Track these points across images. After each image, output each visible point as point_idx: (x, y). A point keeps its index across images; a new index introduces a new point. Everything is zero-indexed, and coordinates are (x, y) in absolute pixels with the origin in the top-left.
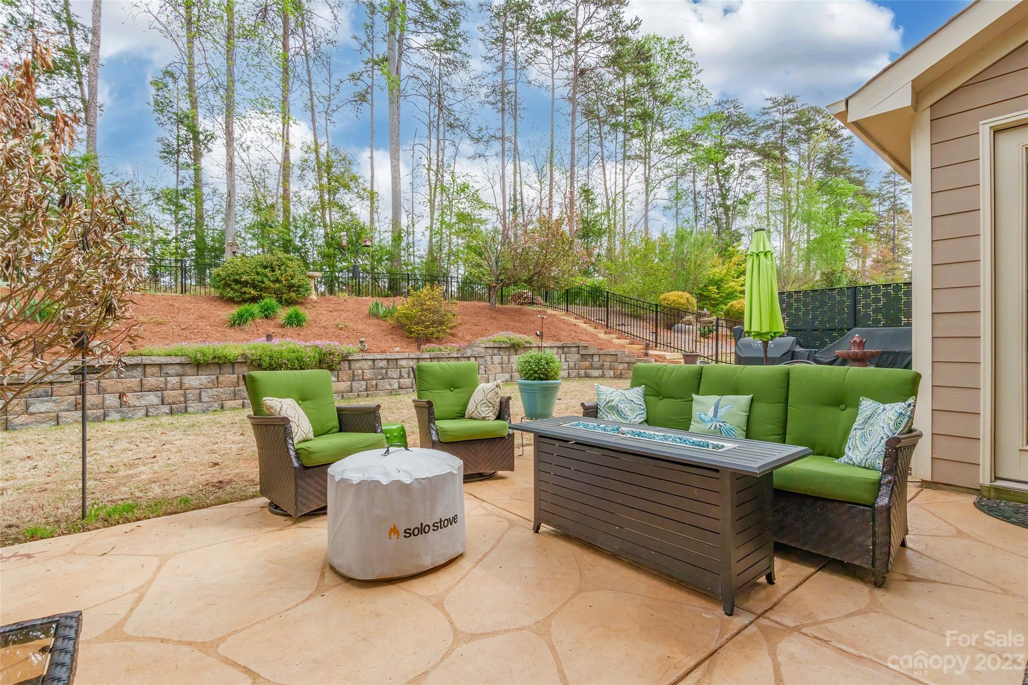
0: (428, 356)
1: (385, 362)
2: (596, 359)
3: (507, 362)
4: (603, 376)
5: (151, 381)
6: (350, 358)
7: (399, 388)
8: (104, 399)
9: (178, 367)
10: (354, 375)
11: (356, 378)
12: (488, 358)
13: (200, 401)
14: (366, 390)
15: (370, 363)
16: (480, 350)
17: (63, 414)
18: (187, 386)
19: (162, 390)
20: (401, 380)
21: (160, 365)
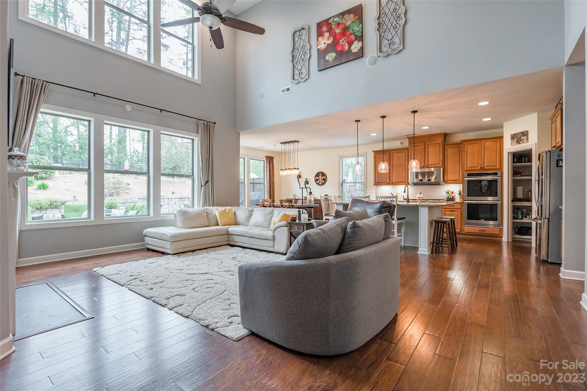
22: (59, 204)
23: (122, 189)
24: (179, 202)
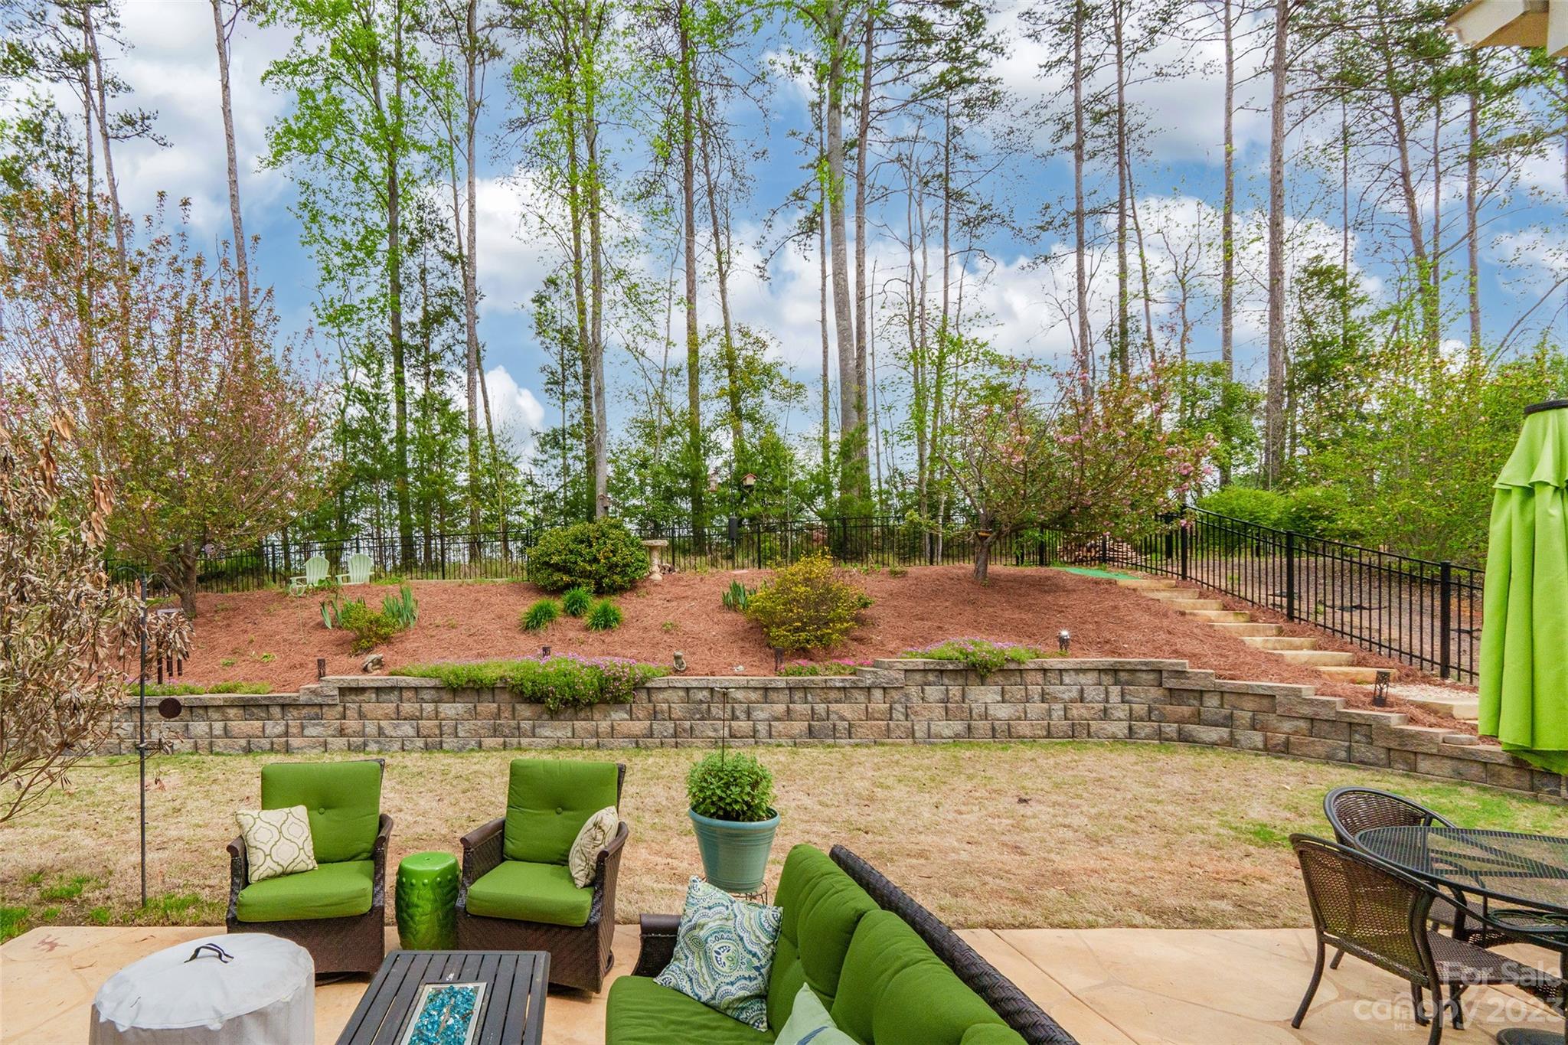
0: (783, 685)
1: (706, 693)
2: (1212, 701)
3: (958, 698)
4: (1231, 743)
5: (407, 708)
6: (648, 685)
7: (731, 736)
8: (364, 725)
9: (433, 692)
10: (655, 712)
11: (659, 716)
12: (913, 690)
13: (457, 736)
14: (675, 735)
15: (682, 693)
16: (894, 674)
17: (330, 739)
18: (442, 715)
19: (418, 719)
20: (733, 723)
21: (416, 689)
22: (625, 687)
23: (838, 626)
24: (1102, 688)
